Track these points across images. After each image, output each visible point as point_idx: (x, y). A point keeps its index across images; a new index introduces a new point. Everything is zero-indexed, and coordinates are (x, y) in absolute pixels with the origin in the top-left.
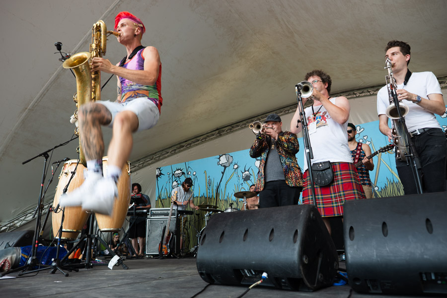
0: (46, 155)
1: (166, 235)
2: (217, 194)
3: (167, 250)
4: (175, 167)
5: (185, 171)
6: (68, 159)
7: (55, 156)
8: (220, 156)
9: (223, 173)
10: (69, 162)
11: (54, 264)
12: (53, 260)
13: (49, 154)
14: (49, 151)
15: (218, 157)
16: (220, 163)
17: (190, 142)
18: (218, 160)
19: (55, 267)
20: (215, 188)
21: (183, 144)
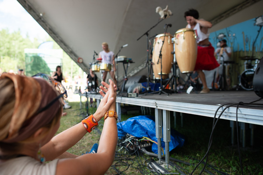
0: (147, 34)
1: (216, 76)
2: (254, 48)
3: (217, 85)
4: (218, 32)
5: (226, 34)
6: (157, 35)
7: (151, 34)
8: (256, 18)
9: (259, 31)
10: (158, 36)
11: (160, 90)
12: (160, 88)
13: (149, 33)
14: (148, 31)
15: (254, 19)
16: (257, 23)
17: (228, 12)
18: (254, 22)
19: (161, 91)
20: (251, 44)
21: (223, 15)
